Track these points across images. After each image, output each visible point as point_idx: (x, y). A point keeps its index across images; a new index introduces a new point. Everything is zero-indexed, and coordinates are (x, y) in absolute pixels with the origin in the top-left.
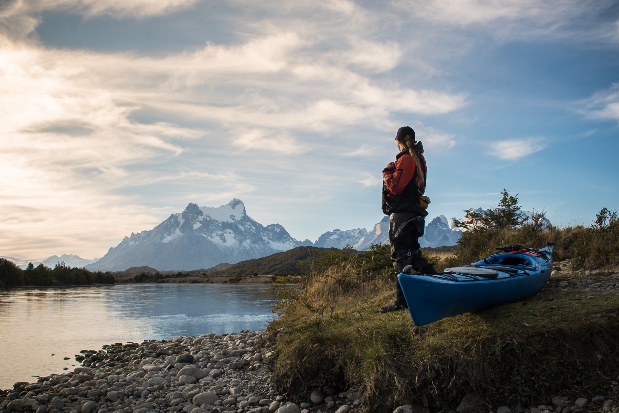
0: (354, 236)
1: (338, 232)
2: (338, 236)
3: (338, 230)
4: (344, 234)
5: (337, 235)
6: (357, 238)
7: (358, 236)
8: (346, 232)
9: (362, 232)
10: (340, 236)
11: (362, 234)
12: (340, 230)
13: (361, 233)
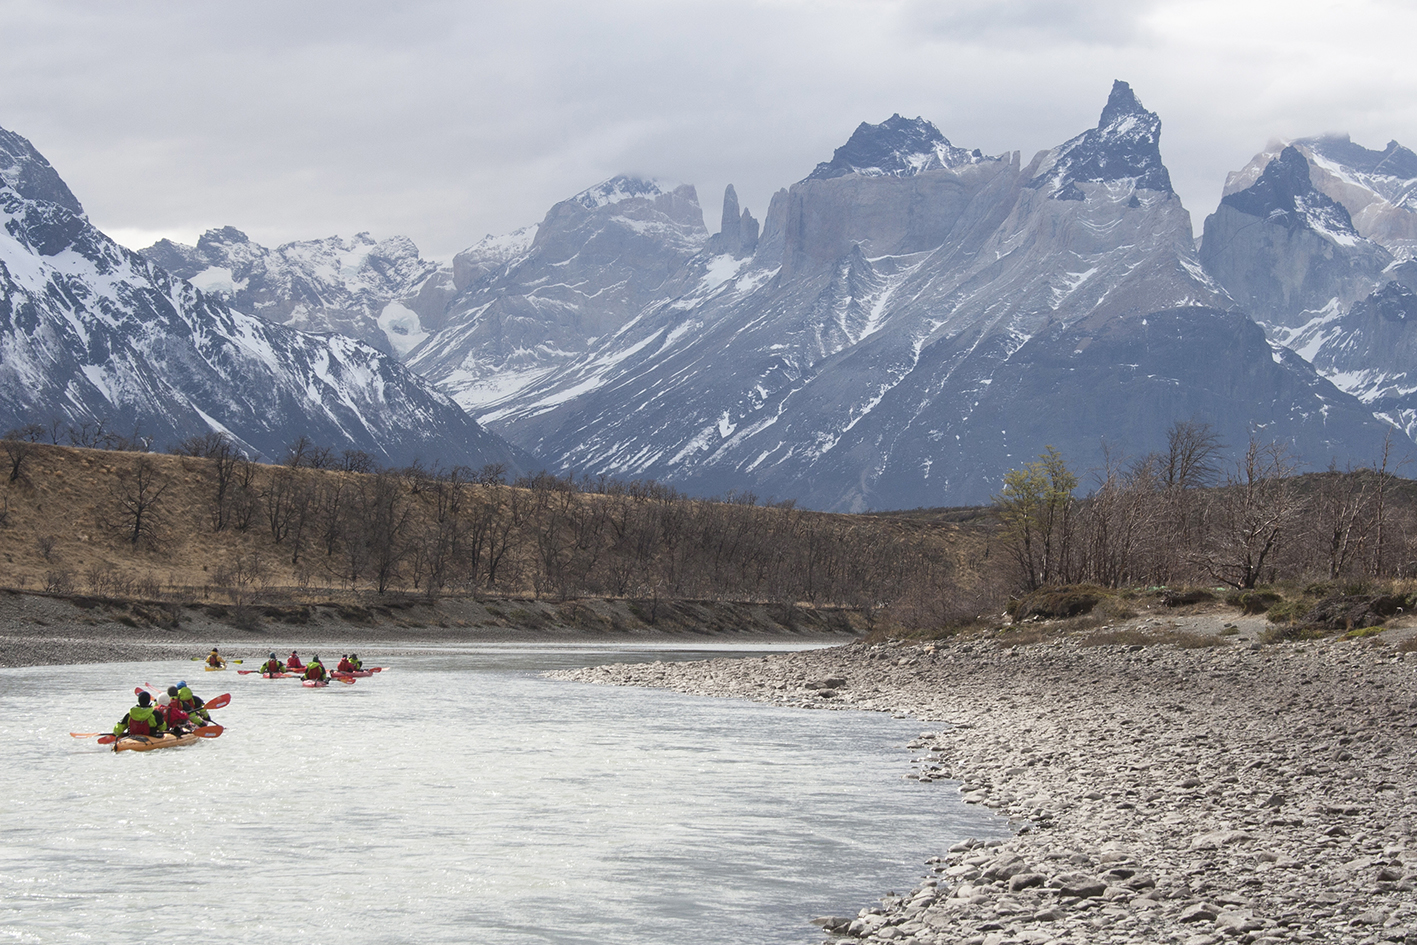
0: (341, 288)
1: (231, 250)
2: (237, 277)
3: (232, 234)
4: (273, 267)
5: (229, 273)
6: (358, 301)
7: (366, 285)
8: (281, 250)
9: (386, 260)
10: (252, 278)
11: (391, 272)
12: (243, 239)
13: (382, 272)
